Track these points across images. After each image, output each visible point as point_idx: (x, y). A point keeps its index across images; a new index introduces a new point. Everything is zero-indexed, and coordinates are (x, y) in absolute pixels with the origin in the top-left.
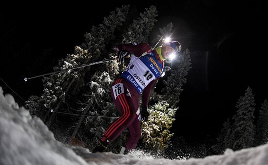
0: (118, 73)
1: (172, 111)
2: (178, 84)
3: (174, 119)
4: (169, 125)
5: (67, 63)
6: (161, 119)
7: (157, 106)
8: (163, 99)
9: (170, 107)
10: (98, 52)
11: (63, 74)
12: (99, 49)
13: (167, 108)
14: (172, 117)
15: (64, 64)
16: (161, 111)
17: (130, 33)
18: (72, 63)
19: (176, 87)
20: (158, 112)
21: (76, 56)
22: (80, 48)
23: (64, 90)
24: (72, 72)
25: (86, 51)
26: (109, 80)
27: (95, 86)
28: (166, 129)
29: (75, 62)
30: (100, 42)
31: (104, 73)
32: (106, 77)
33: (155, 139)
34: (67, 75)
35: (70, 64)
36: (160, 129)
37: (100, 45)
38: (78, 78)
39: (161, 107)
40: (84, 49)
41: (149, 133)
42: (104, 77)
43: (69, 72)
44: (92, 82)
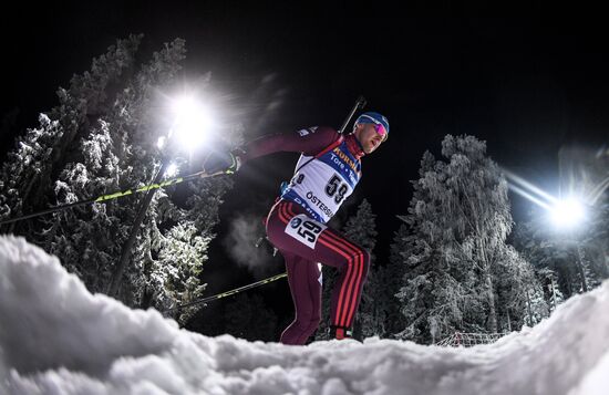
0: (99, 166)
1: (202, 242)
2: (216, 190)
3: (205, 257)
4: (198, 268)
5: (24, 146)
6: (181, 257)
7: (175, 230)
8: (188, 218)
9: (198, 234)
10: (73, 126)
11: (19, 165)
12: (77, 119)
13: (193, 236)
14: (203, 253)
15: (20, 147)
16: (182, 240)
17: (127, 91)
18: (33, 145)
19: (211, 195)
20: (177, 243)
21: (39, 133)
22: (47, 118)
23: (20, 196)
24: (32, 163)
25: (56, 123)
26: (84, 179)
27: (62, 189)
28: (192, 274)
29: (37, 144)
30: (79, 106)
31: (79, 166)
32: (81, 173)
33: (173, 293)
34: (25, 167)
35: (29, 148)
36: (180, 275)
37: (79, 112)
38: (40, 174)
39: (182, 234)
40: (52, 119)
41: (162, 281)
42: (78, 173)
43: (27, 161)
44: (59, 182)
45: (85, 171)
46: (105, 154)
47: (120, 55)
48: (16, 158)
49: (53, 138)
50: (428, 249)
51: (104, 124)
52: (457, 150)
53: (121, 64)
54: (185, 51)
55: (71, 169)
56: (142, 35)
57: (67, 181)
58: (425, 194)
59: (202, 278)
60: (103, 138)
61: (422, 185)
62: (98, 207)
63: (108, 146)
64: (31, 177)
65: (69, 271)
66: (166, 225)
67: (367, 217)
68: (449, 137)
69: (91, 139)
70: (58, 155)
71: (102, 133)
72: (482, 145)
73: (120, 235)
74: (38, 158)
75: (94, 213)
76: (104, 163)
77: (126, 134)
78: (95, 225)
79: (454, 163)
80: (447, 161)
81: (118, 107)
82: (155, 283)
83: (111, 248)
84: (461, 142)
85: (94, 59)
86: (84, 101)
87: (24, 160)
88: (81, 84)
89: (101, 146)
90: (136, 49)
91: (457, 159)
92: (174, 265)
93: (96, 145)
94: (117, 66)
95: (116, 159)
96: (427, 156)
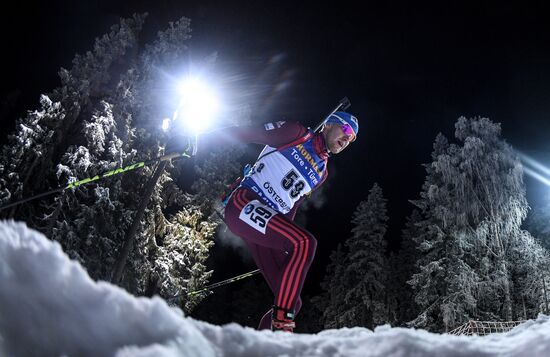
0: (102, 149)
1: (208, 228)
2: (223, 173)
3: (211, 242)
4: (204, 254)
5: (25, 128)
6: (187, 243)
7: (181, 215)
8: (194, 203)
9: (204, 219)
10: (76, 108)
11: (19, 149)
12: (80, 101)
13: (199, 221)
14: (209, 239)
15: (21, 129)
16: (188, 225)
17: (131, 71)
18: (34, 127)
19: (217, 179)
20: (183, 228)
21: (40, 115)
22: (48, 99)
23: (21, 180)
24: (33, 145)
25: (57, 104)
26: (87, 162)
27: (64, 173)
28: (198, 260)
29: (38, 126)
30: (82, 87)
31: (81, 149)
32: (83, 156)
33: (178, 280)
34: (26, 150)
35: (30, 130)
36: (185, 261)
37: (81, 93)
38: (41, 157)
39: (188, 219)
40: (54, 101)
41: (167, 268)
42: (80, 156)
43: (29, 144)
44: (61, 165)
45: (87, 154)
46: (109, 137)
47: (124, 34)
48: (17, 141)
49: (54, 120)
50: (441, 235)
51: (108, 106)
52: (471, 132)
53: (124, 44)
54: (190, 30)
55: (73, 153)
56: (146, 14)
57: (69, 165)
58: (438, 178)
59: (208, 264)
60: (106, 120)
61: (434, 168)
62: (101, 192)
63: (112, 129)
64: (32, 160)
65: (72, 257)
66: (171, 211)
67: (378, 202)
68: (462, 120)
69: (94, 121)
70: (60, 138)
71: (105, 115)
72: (496, 127)
73: (124, 220)
74: (39, 141)
75: (97, 198)
76: (107, 145)
77: (130, 116)
78: (98, 210)
79: (467, 146)
80: (461, 144)
81: (121, 88)
82: (160, 270)
83: (114, 233)
84: (475, 124)
85: (97, 39)
86: (86, 82)
87: (25, 143)
88: (84, 65)
89: (104, 128)
90: (141, 28)
91: (471, 142)
92: (180, 251)
93: (100, 127)
94: (120, 46)
95: (120, 142)
96: (440, 138)
